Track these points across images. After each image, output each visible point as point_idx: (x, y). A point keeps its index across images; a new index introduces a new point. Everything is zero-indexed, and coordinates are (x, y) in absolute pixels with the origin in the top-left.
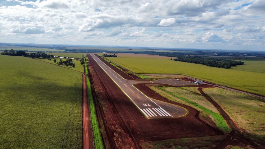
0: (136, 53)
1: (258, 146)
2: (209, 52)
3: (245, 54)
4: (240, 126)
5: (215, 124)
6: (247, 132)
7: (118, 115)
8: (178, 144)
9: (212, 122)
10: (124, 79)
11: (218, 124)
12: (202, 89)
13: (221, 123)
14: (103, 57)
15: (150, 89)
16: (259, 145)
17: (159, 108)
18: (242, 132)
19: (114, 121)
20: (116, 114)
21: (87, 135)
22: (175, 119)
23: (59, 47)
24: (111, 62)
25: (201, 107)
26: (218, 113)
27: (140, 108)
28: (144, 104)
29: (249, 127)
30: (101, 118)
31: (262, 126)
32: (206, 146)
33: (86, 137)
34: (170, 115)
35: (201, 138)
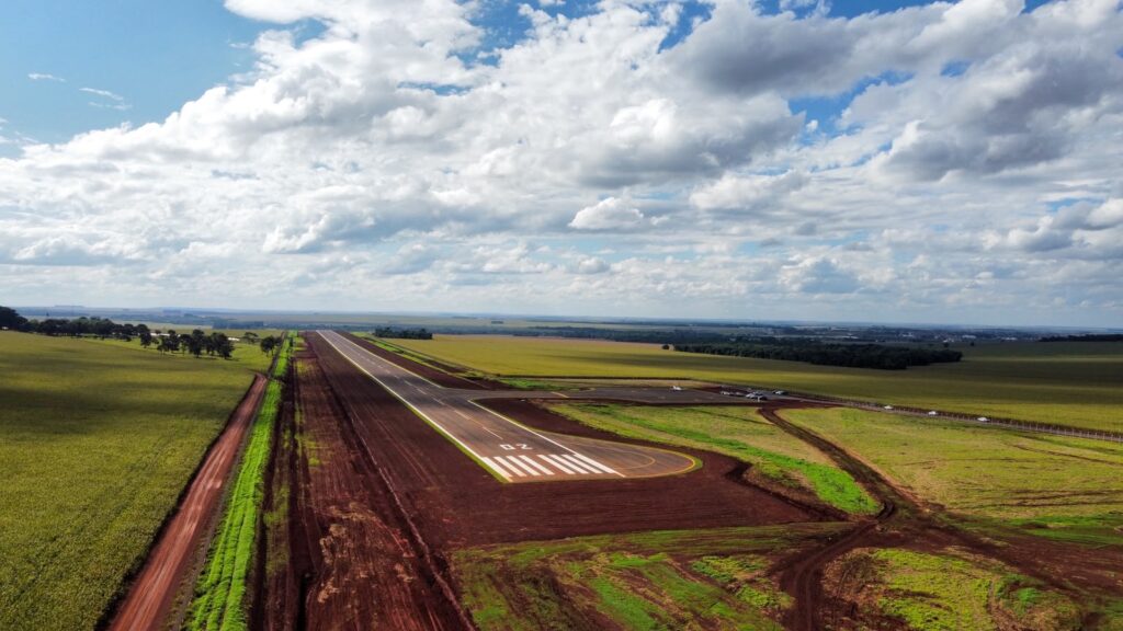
0: (518, 333)
1: (998, 548)
2: (825, 330)
3: (967, 336)
4: (919, 497)
5: (811, 493)
6: (952, 511)
7: (372, 476)
8: (625, 549)
9: (801, 489)
10: (439, 387)
11: (826, 494)
12: (776, 412)
13: (841, 489)
14: (373, 338)
15: (547, 411)
16: (999, 543)
17: (571, 454)
18: (928, 510)
19: (347, 494)
20: (364, 473)
21: (189, 528)
22: (633, 480)
23: (187, 315)
24: (402, 352)
25: (759, 453)
26: (833, 465)
27: (482, 456)
28: (502, 446)
29: (961, 497)
30: (285, 482)
31: (1018, 496)
32: (755, 552)
33: (182, 535)
34: (610, 471)
35: (739, 529)
